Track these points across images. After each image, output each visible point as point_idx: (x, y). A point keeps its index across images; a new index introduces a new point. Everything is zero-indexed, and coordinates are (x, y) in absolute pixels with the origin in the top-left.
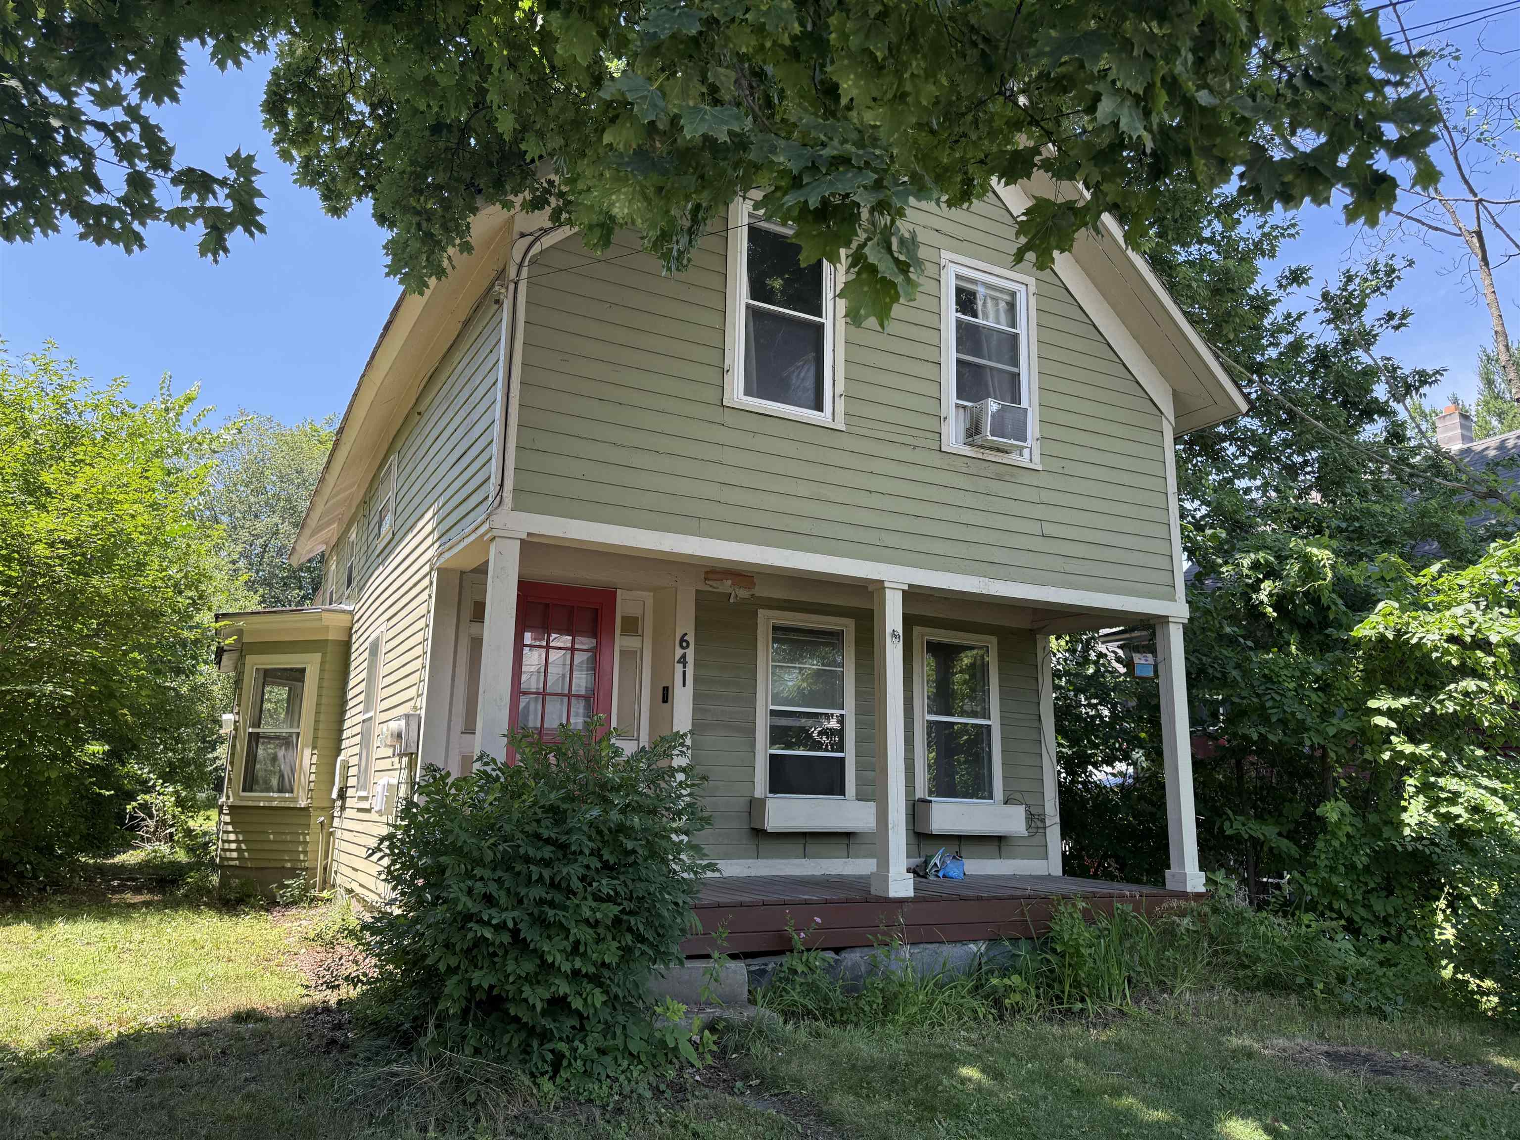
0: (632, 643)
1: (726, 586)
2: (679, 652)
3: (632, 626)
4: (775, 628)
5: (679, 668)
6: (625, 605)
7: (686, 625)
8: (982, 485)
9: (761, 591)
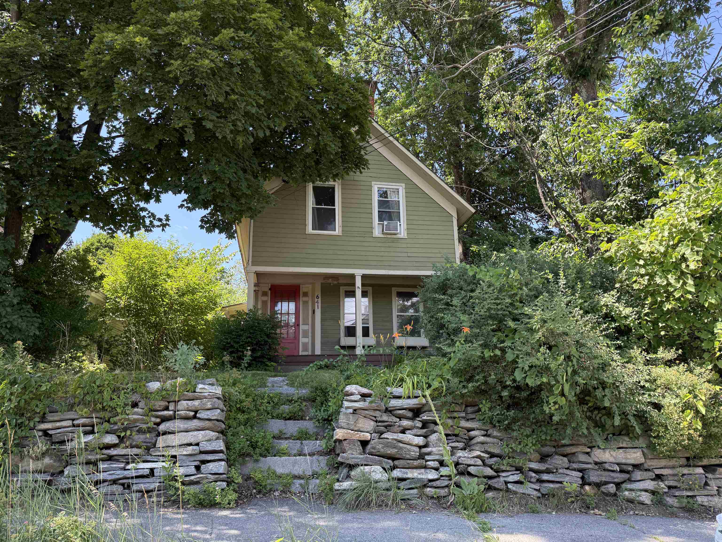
0: (305, 299)
1: (330, 281)
2: (316, 300)
3: (306, 294)
4: (346, 291)
5: (316, 304)
6: (303, 289)
7: (318, 293)
8: (387, 245)
9: (341, 281)
